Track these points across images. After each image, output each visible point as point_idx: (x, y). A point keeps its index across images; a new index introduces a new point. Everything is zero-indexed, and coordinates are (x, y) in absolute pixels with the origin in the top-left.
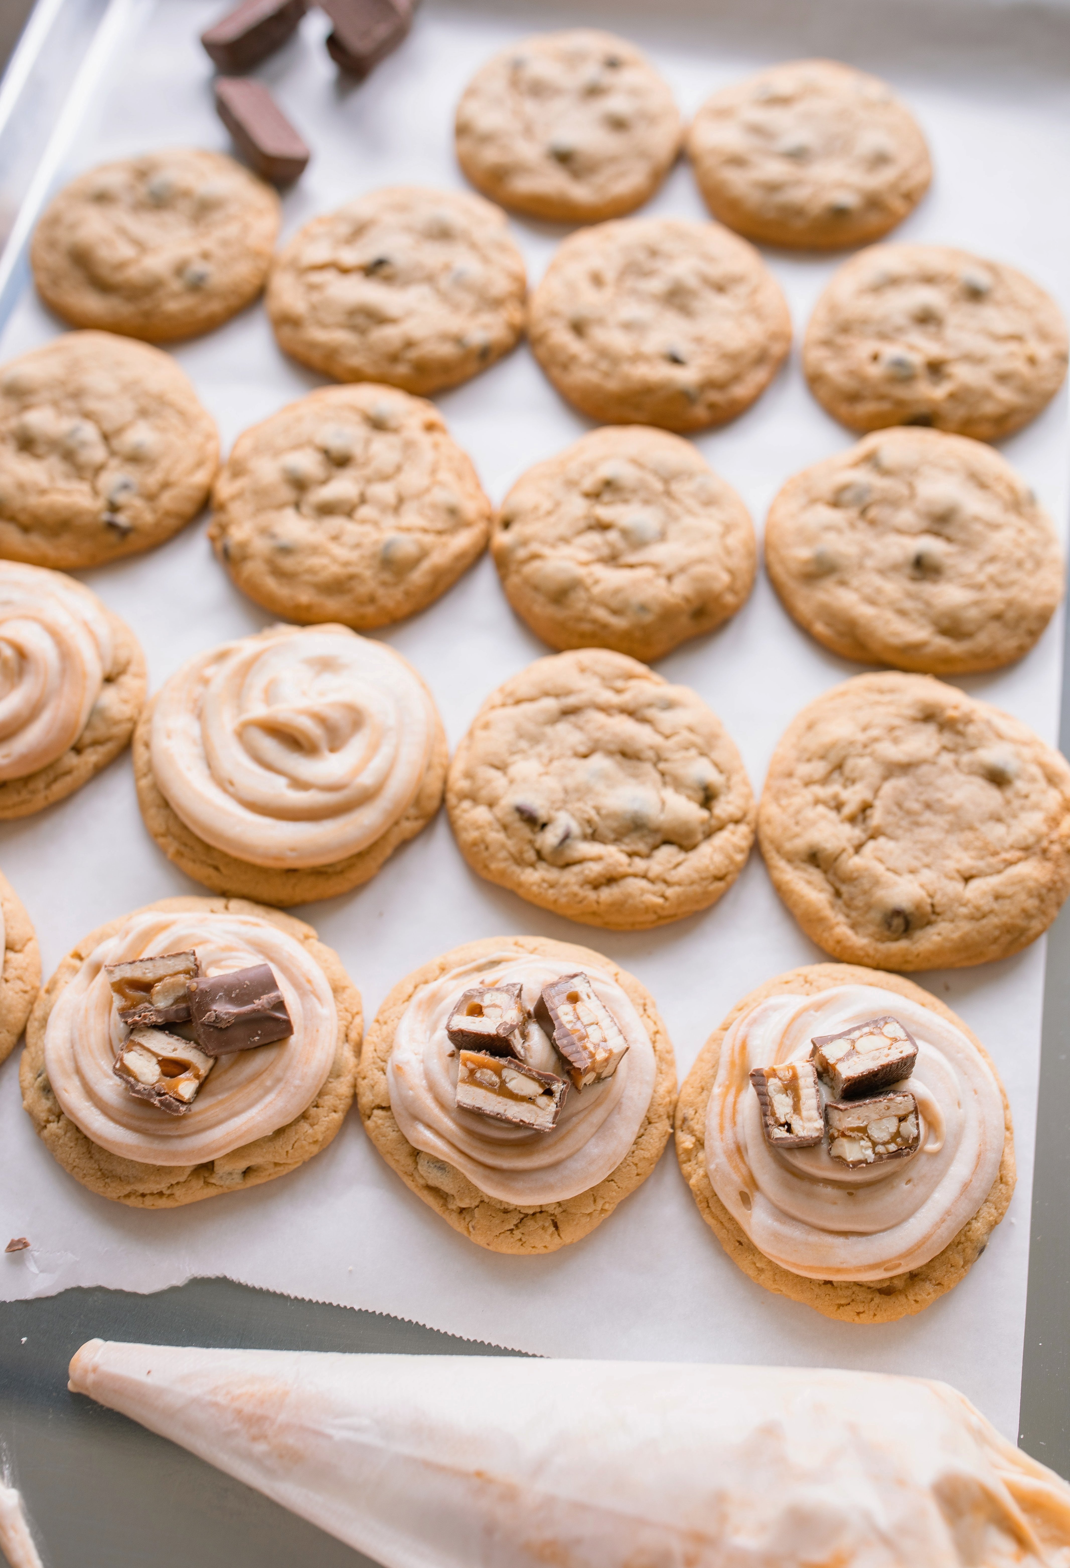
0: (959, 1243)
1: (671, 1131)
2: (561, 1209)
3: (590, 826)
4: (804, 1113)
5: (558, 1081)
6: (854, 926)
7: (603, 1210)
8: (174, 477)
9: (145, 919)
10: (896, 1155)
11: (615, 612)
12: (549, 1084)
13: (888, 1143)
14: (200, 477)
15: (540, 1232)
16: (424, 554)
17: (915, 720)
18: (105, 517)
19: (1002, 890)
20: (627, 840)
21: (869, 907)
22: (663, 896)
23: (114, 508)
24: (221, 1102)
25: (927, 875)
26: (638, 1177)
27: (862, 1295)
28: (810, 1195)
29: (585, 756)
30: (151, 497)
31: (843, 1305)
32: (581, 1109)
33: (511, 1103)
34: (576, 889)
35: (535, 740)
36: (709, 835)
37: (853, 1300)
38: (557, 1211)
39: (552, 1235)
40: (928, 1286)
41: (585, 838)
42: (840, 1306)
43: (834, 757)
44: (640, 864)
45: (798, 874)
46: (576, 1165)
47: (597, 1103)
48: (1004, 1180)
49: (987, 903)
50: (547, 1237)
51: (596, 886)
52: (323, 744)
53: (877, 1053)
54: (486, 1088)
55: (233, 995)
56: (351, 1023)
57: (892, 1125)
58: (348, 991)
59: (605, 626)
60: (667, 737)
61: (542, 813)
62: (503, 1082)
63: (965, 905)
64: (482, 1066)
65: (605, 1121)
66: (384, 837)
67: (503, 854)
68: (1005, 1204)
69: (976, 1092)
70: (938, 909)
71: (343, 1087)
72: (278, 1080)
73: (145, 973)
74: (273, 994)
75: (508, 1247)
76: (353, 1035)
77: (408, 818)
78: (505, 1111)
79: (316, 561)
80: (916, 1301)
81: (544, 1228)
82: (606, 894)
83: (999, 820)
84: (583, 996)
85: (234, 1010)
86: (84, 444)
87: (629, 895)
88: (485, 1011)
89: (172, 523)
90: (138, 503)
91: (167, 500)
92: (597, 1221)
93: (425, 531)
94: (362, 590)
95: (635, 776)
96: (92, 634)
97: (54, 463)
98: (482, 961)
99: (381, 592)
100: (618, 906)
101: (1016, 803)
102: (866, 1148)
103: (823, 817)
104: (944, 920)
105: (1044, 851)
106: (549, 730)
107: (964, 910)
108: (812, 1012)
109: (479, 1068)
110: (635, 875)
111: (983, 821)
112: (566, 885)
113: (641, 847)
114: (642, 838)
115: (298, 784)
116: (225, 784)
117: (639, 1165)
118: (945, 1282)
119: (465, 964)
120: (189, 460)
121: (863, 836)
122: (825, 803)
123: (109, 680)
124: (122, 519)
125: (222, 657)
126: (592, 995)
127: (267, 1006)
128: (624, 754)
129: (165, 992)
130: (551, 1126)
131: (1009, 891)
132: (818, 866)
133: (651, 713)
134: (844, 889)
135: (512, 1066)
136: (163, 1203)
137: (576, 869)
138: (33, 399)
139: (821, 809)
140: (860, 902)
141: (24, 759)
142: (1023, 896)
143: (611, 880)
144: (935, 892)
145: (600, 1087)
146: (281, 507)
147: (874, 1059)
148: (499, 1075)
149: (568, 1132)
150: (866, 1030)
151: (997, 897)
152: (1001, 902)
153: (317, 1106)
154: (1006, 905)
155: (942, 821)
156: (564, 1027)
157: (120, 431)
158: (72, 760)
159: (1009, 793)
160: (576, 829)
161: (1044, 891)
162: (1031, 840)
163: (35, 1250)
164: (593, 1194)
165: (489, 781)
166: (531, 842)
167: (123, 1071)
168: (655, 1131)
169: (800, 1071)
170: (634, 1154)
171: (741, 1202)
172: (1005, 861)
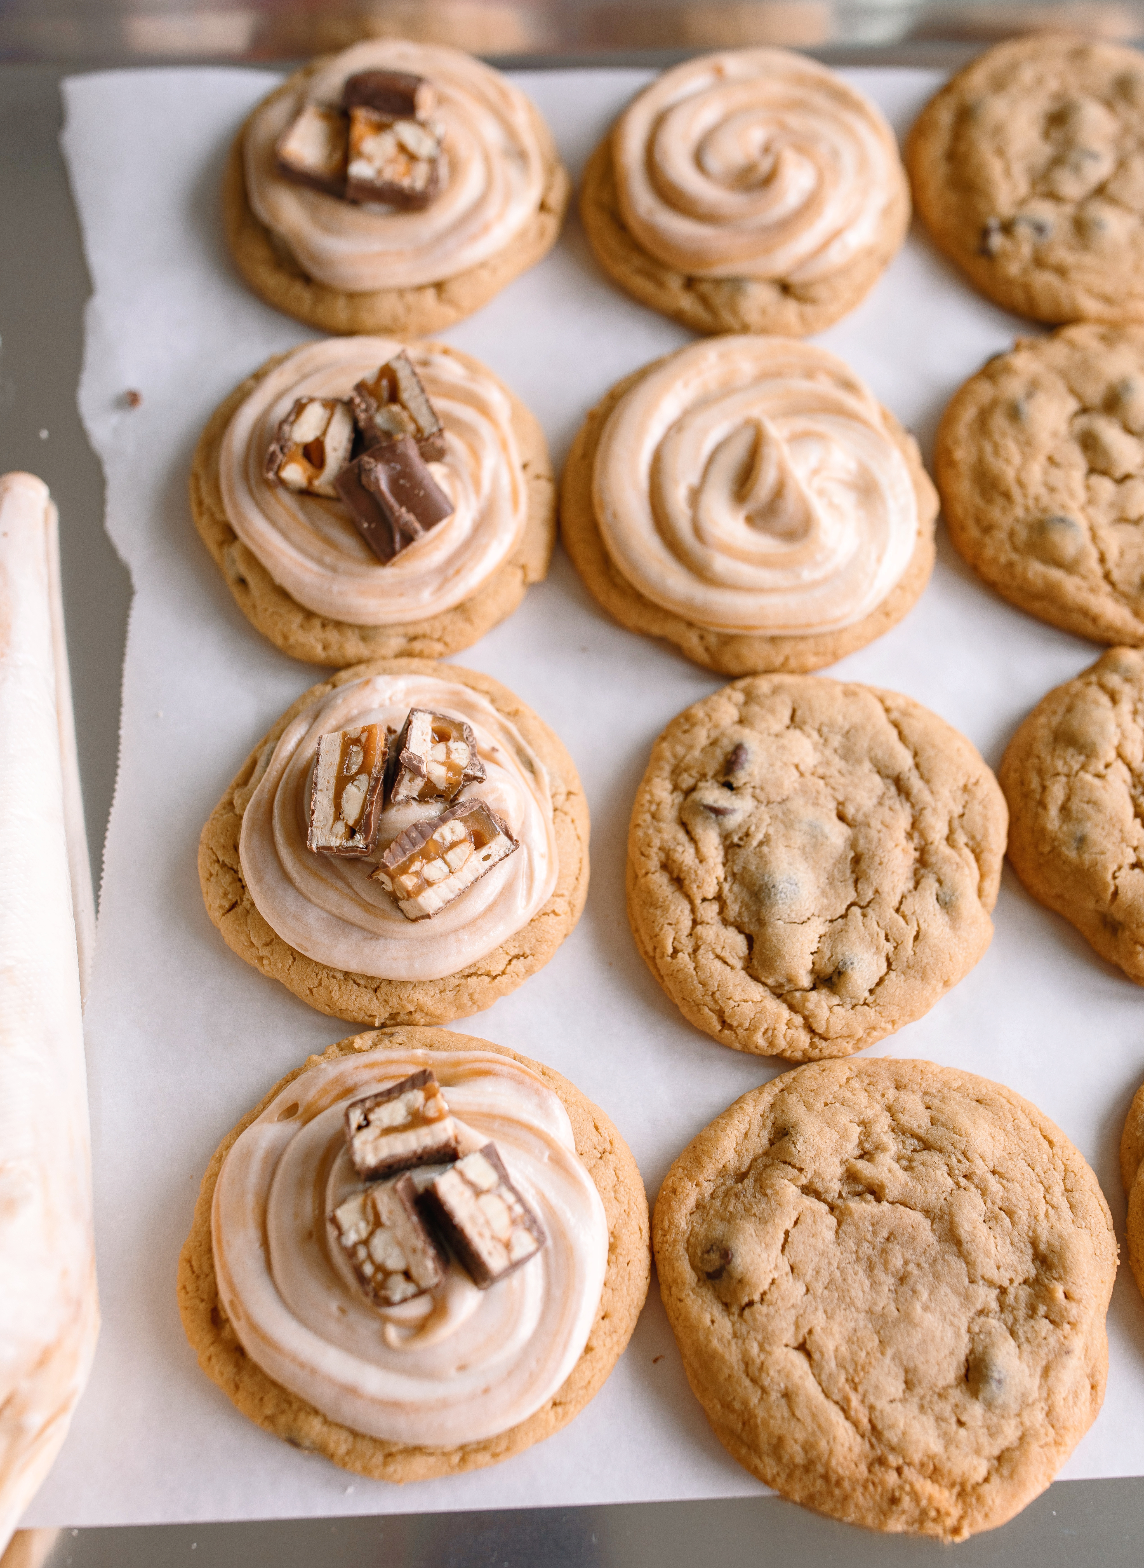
0: (290, 1403)
1: (377, 1025)
2: (248, 907)
3: (741, 839)
4: (384, 1141)
5: (366, 839)
6: (700, 1206)
7: (261, 959)
8: (1074, 275)
9: (495, 397)
10: (361, 1278)
11: (1064, 809)
12: (360, 829)
13: (373, 1262)
14: (1090, 306)
15: (221, 892)
16: (1070, 567)
17: (1034, 1243)
18: (993, 222)
19: (801, 1400)
20: (736, 888)
21: (729, 1219)
22: (676, 951)
23: (1007, 228)
24: (294, 518)
25: (794, 1290)
26: (308, 992)
27: (204, 1285)
28: (300, 1184)
29: (841, 817)
30: (1039, 261)
31: (191, 1266)
32: (355, 888)
33: (331, 794)
34: (657, 843)
35: (847, 754)
36: (779, 993)
37: (198, 1277)
38: (246, 903)
39: (221, 907)
40: (230, 1370)
41: (725, 837)
42: (189, 1261)
43: (936, 1134)
44: (710, 912)
45: (757, 1122)
46: (290, 900)
47: (367, 907)
48: (390, 1459)
49: (773, 1379)
50: (217, 904)
51: (666, 866)
52: (752, 505)
53: (481, 1220)
54: (342, 762)
55: (402, 482)
56: (431, 639)
57: (394, 1261)
58: (467, 627)
59: (1042, 804)
60: (897, 910)
61: (741, 777)
62: (352, 779)
63: (762, 1349)
64: (366, 750)
65: (352, 924)
66: (669, 615)
67: (680, 750)
68: (358, 1465)
69: (486, 1391)
70: (747, 1312)
71: (353, 647)
72: (334, 569)
73: (408, 391)
74: (417, 526)
75: (203, 863)
76: (418, 646)
77: (702, 638)
78: (321, 791)
79: (1011, 448)
80: (210, 1359)
81: (226, 894)
82: (660, 881)
83: (909, 1385)
84: (484, 852)
85: (384, 485)
86: (1077, 169)
87: (665, 909)
88: (442, 746)
89: (1019, 296)
90: (1026, 250)
91: (1043, 280)
92: (249, 956)
93: (1102, 560)
94: (995, 513)
95: (831, 881)
96: (825, 245)
97: (1044, 151)
98: (530, 752)
99: (1001, 535)
100: (651, 901)
101: (945, 1407)
102: (358, 1232)
103: (843, 1136)
104: (733, 1324)
105: (881, 1461)
106: (867, 766)
107: (754, 1349)
108: (547, 1154)
109: (363, 748)
110: (693, 911)
111: (897, 1357)
112: (659, 831)
113: (733, 909)
114: (744, 904)
115: (695, 496)
116: (677, 427)
117: (321, 988)
118: (241, 1394)
119: (524, 736)
120: (1108, 287)
121: (832, 1196)
122: (866, 1134)
123: (785, 288)
124: (997, 241)
125: (849, 386)
126: (490, 862)
127: (401, 522)
128: (857, 860)
129: (393, 418)
130: (314, 846)
131: (802, 1412)
132: (772, 1143)
133: (930, 885)
134: (749, 1182)
135: (373, 783)
136: (194, 509)
137: (682, 836)
138: (1121, 107)
139: (856, 1131)
140: (733, 1205)
141: (652, 230)
142: (800, 1435)
143: (678, 881)
144: (770, 1304)
145: (384, 905)
146: (1073, 392)
147: (472, 1218)
148: (359, 772)
149: (324, 880)
150: (518, 1209)
151: (787, 1395)
152: (783, 1402)
153: (324, 626)
154: (781, 1411)
155: (885, 1301)
156: (434, 832)
157: (1114, 201)
158: (675, 283)
159: (957, 1395)
160: (733, 821)
161: (820, 1469)
162: (892, 1436)
163: (132, 418)
164: (273, 940)
165: (772, 711)
166: (703, 776)
167: (299, 408)
168: (366, 998)
169: (438, 1127)
170: (331, 978)
171: (285, 1108)
172: (847, 1400)
